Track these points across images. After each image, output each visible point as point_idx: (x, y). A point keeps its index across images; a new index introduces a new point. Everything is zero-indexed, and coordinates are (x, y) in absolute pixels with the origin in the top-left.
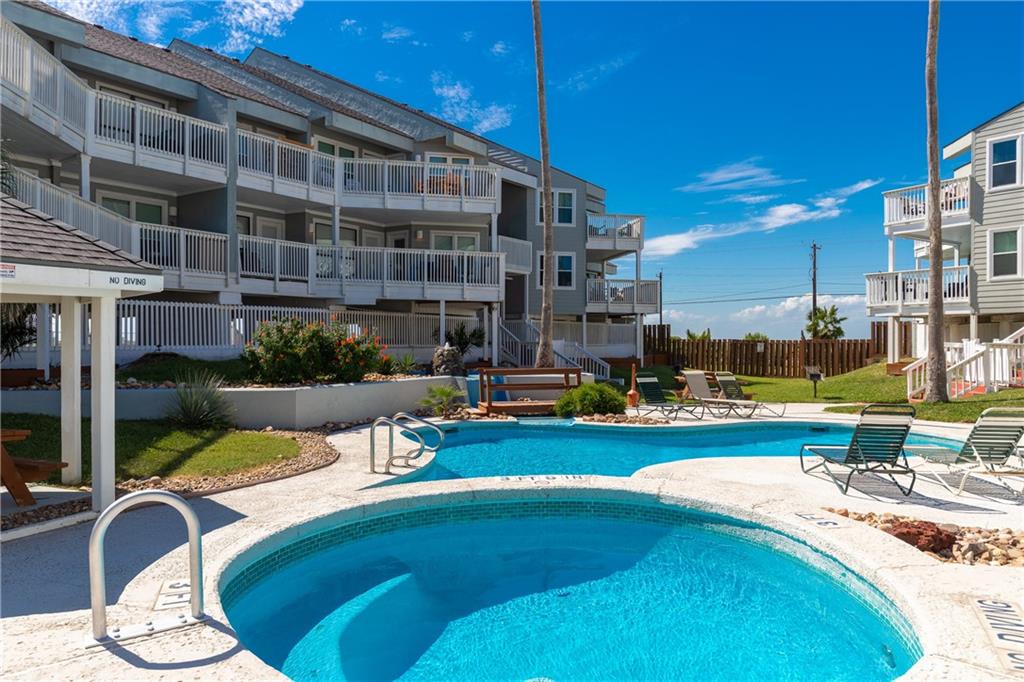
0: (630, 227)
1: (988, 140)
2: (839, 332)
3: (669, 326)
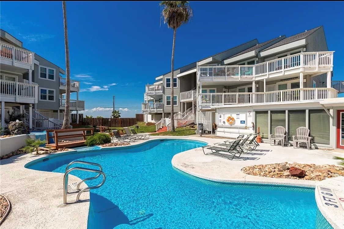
0: (74, 84)
1: (166, 78)
2: (120, 116)
3: (83, 114)
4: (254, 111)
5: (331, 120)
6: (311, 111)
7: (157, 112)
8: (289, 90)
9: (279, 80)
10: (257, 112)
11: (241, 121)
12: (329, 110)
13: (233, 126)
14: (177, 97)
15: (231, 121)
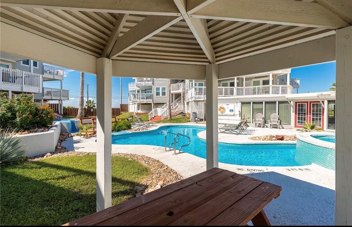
4: (240, 102)
5: (292, 108)
6: (280, 102)
7: (146, 103)
8: (261, 86)
9: (254, 77)
10: (243, 103)
11: (230, 110)
12: (290, 101)
13: (224, 114)
14: (166, 88)
15: (222, 110)
